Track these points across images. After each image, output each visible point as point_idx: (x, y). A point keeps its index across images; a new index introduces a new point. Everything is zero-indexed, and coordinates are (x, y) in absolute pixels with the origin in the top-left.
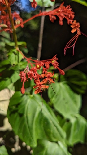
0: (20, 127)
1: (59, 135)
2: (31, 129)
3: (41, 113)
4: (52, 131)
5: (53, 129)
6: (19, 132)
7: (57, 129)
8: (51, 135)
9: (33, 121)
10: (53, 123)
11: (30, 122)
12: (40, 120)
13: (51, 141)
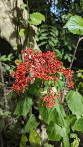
0: (43, 112)
1: (62, 123)
2: (48, 115)
3: (55, 109)
4: (59, 120)
5: (60, 119)
6: (42, 114)
7: (62, 120)
8: (58, 122)
9: (50, 111)
10: (61, 116)
11: (49, 112)
12: (54, 113)
13: (58, 125)
